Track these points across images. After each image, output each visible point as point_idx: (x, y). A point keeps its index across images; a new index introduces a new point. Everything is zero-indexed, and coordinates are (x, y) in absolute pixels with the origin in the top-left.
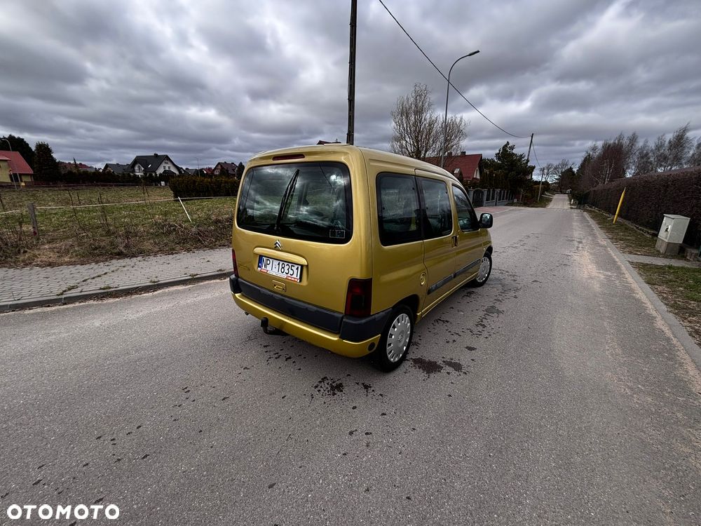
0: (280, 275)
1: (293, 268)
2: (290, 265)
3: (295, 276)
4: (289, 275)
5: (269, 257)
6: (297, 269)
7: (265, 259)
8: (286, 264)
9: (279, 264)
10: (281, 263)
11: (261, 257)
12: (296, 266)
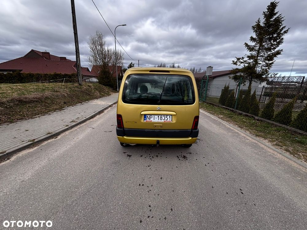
0: (160, 121)
1: (167, 117)
2: (165, 116)
3: (169, 120)
4: (165, 120)
5: (151, 115)
6: (170, 117)
7: (148, 116)
8: (163, 116)
9: (158, 117)
10: (160, 116)
11: (145, 115)
12: (169, 116)
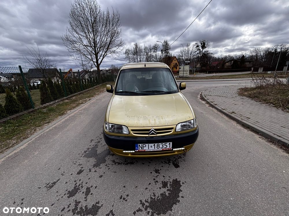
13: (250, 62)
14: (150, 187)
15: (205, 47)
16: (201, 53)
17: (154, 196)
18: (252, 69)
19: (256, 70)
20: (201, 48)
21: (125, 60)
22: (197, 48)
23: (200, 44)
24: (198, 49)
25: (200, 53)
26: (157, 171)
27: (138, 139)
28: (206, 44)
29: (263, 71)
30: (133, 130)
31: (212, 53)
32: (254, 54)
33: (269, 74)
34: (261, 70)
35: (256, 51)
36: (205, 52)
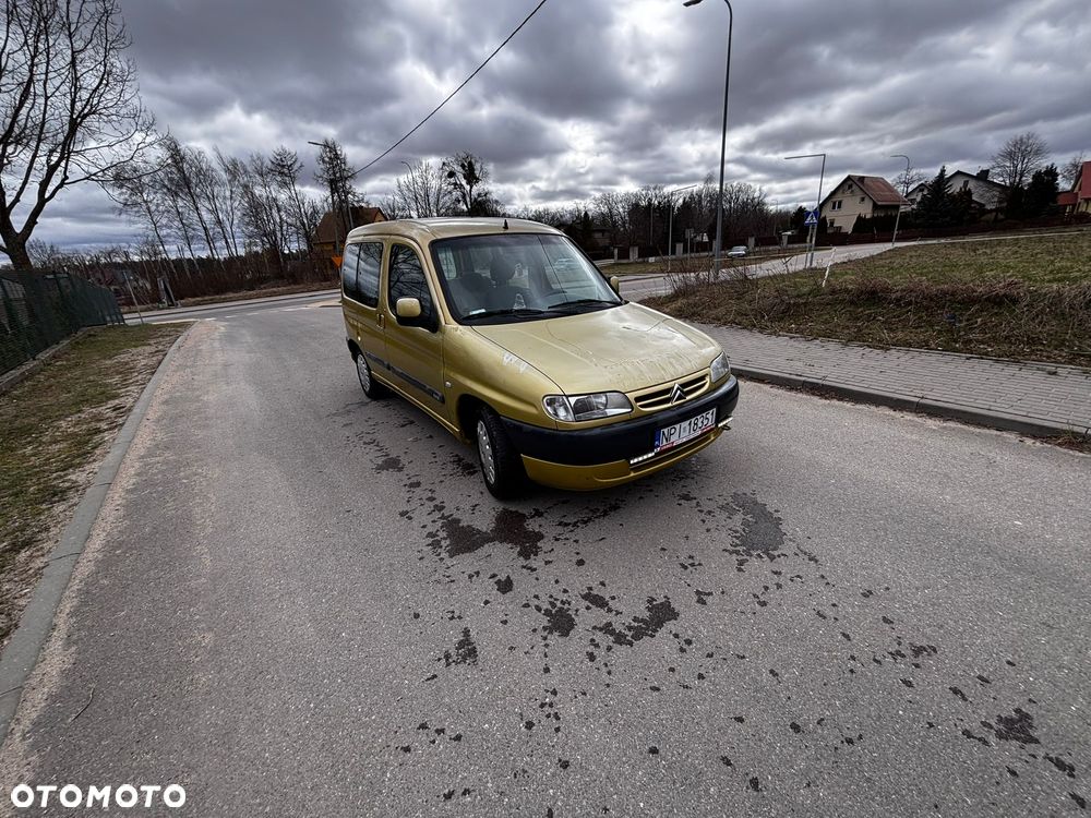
13: (603, 231)
14: (708, 525)
15: (477, 180)
16: (468, 199)
17: (736, 532)
18: (616, 251)
19: (624, 254)
20: (464, 182)
21: (124, 216)
22: (452, 180)
23: (458, 168)
24: (455, 184)
25: (464, 196)
26: (687, 498)
27: (661, 417)
28: (477, 166)
29: (639, 257)
30: (638, 399)
31: (497, 202)
32: (604, 209)
33: (651, 264)
34: (634, 255)
35: (607, 200)
36: (479, 195)
